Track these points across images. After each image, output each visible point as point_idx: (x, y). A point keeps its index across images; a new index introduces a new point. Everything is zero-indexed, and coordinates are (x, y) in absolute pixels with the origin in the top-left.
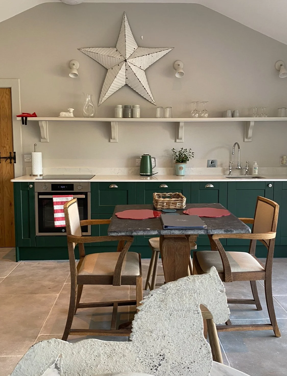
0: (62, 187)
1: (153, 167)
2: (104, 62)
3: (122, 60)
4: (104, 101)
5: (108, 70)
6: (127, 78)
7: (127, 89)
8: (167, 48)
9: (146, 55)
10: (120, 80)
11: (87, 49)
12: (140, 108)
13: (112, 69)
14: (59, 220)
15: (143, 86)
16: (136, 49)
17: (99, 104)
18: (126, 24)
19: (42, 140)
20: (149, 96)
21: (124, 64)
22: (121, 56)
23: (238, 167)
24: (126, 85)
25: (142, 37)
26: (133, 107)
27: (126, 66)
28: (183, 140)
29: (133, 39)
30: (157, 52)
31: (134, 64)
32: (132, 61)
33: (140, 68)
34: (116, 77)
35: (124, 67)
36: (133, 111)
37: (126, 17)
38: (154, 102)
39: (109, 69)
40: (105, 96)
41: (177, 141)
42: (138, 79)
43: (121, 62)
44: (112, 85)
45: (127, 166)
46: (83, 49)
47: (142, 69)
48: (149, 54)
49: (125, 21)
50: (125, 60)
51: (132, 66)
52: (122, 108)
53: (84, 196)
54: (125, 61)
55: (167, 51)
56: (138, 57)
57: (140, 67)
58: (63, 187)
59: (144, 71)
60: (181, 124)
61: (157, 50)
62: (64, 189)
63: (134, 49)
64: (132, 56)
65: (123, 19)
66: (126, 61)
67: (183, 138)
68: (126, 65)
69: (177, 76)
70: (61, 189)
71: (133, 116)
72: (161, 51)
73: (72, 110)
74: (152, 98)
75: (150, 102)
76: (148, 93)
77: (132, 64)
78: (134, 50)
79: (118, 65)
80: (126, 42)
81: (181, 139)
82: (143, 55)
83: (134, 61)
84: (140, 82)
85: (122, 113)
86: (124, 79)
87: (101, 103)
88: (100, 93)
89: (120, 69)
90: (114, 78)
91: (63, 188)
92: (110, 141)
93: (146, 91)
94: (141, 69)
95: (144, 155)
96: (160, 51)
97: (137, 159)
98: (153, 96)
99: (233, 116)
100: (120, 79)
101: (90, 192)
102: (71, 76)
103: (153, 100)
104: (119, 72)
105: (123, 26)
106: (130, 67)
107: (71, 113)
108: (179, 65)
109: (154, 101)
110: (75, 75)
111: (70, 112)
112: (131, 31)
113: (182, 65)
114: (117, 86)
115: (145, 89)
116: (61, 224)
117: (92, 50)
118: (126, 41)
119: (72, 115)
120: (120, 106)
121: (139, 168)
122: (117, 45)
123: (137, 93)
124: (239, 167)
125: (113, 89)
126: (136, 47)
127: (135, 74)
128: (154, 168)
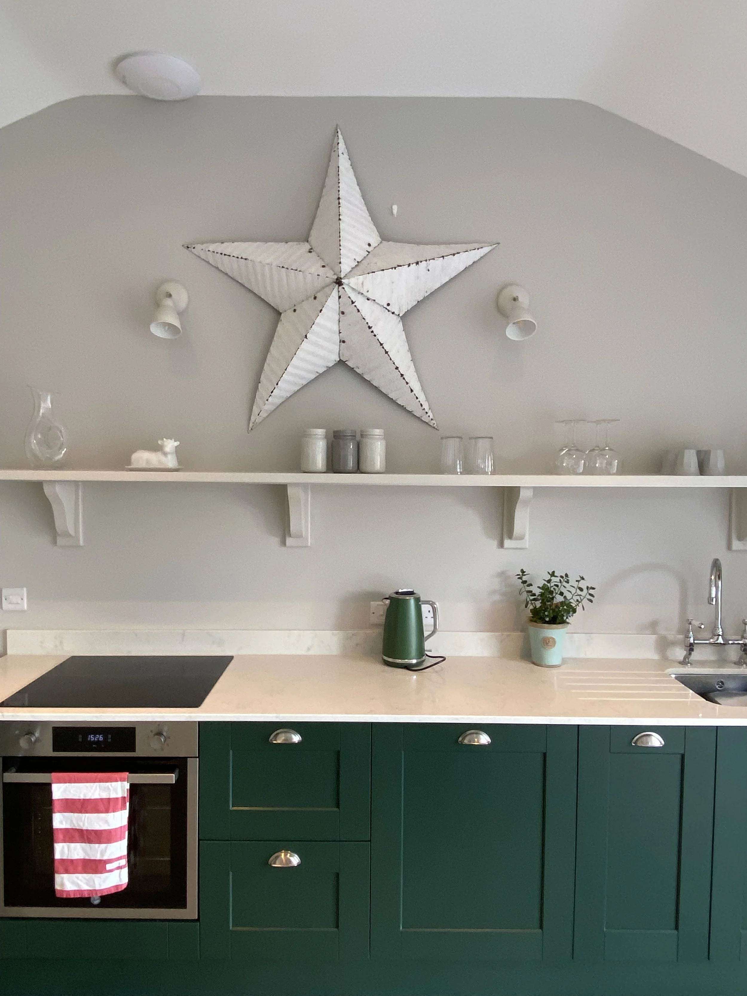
0: (92, 738)
1: (426, 634)
2: (269, 288)
3: (328, 281)
4: (266, 415)
5: (280, 314)
6: (344, 342)
7: (342, 376)
8: (476, 245)
9: (409, 265)
10: (322, 347)
11: (212, 247)
12: (388, 438)
13: (295, 311)
14: (71, 868)
15: (397, 368)
16: (374, 244)
17: (251, 425)
18: (344, 162)
19: (60, 540)
20: (417, 398)
21: (335, 294)
22: (323, 266)
23: (716, 637)
24: (341, 363)
25: (395, 208)
26: (362, 436)
27: (340, 299)
28: (526, 543)
29: (366, 214)
30: (443, 257)
31: (369, 295)
32: (362, 284)
33: (388, 308)
34: (306, 337)
35: (332, 303)
36: (360, 447)
37: (341, 141)
38: (431, 417)
39: (285, 311)
40: (270, 399)
41: (507, 543)
42: (381, 344)
43: (323, 288)
44: (295, 361)
45: (340, 626)
46: (199, 247)
47: (393, 313)
48: (417, 263)
49: (340, 154)
50: (337, 279)
51: (360, 302)
52: (326, 437)
53: (171, 778)
54: (336, 283)
55: (475, 255)
56: (383, 270)
57: (388, 305)
58: (94, 737)
59: (399, 319)
60: (523, 494)
61: (443, 249)
62: (98, 746)
63: (369, 245)
64: (361, 266)
65: (332, 150)
66: (339, 282)
67: (527, 537)
68: (340, 297)
69: (512, 333)
70: (90, 747)
71: (363, 467)
72: (458, 253)
73: (170, 445)
74: (426, 406)
75: (419, 418)
76: (412, 391)
77: (360, 296)
78: (370, 249)
79: (315, 298)
80: (340, 219)
81: (521, 538)
82: (399, 266)
83: (367, 286)
84: (386, 352)
85: (325, 457)
86: (334, 343)
87: (259, 419)
88: (256, 389)
89: (321, 310)
90: (301, 341)
91: (94, 742)
92: (284, 543)
93: (407, 383)
94: (389, 311)
95: (397, 593)
96: (454, 255)
97: (372, 603)
98: (427, 400)
99: (703, 469)
100: (321, 342)
101: (196, 757)
102: (157, 331)
103: (427, 413)
104: (316, 321)
105: (332, 171)
106: (353, 303)
107: (169, 457)
108: (515, 299)
109: (430, 413)
110: (171, 327)
111: (165, 454)
112: (357, 188)
113: (524, 299)
114: (310, 367)
115: (402, 375)
116: (78, 885)
117: (229, 248)
118: (341, 217)
119: (171, 462)
120: (320, 432)
121: (381, 630)
122: (313, 233)
123: (376, 388)
124: (720, 637)
125: (296, 375)
126: (375, 239)
127: (370, 328)
128: (430, 636)
